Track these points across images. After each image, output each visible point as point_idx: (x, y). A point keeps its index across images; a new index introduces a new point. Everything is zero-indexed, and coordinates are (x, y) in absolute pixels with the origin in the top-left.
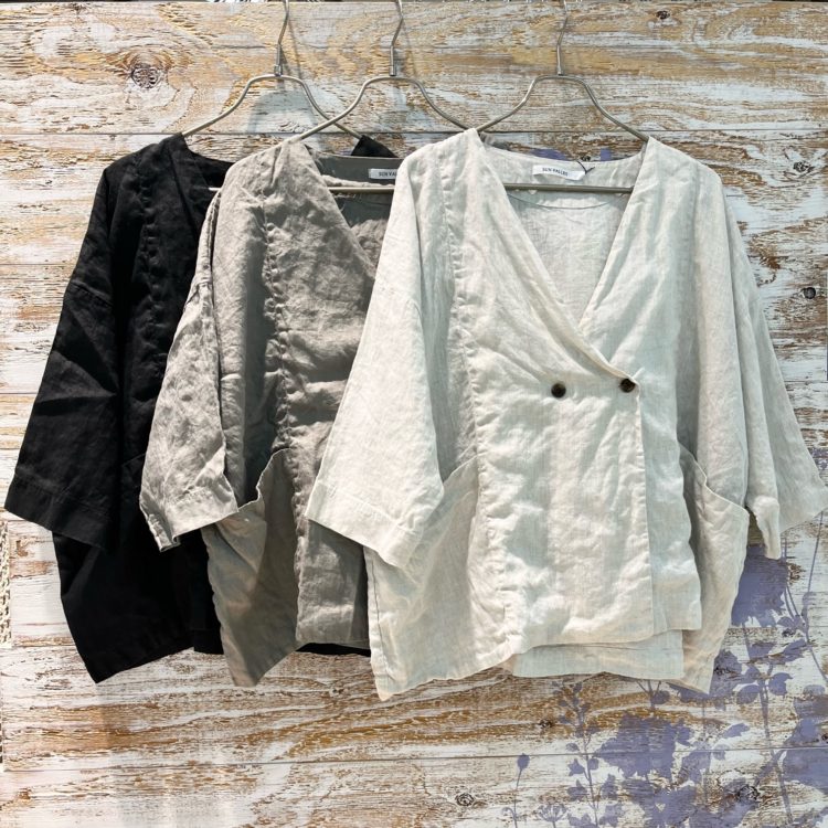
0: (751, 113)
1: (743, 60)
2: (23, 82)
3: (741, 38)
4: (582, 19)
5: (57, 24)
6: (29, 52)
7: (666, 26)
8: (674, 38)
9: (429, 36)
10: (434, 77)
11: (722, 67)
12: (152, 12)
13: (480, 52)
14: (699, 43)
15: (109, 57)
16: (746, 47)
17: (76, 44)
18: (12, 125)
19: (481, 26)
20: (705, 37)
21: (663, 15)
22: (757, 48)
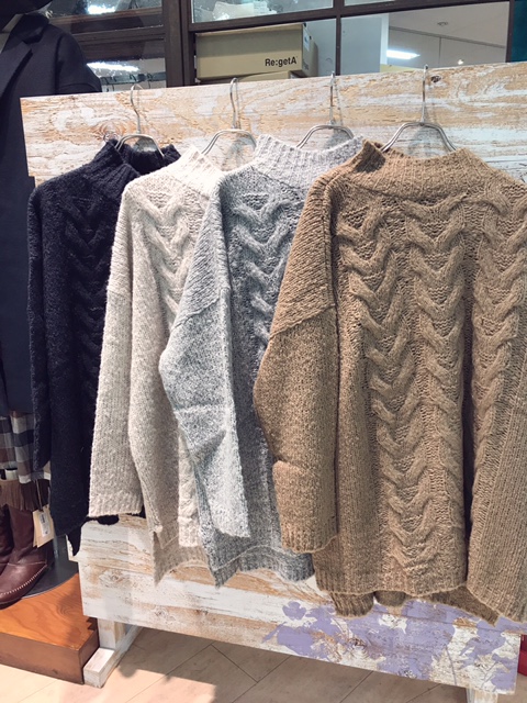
0: (498, 149)
1: (495, 110)
2: (49, 145)
3: (493, 93)
4: (376, 86)
5: (64, 109)
6: (51, 127)
7: (436, 88)
8: (443, 96)
9: (275, 104)
10: (278, 132)
11: (478, 115)
12: (114, 99)
13: (307, 113)
14: (462, 99)
15: (93, 128)
16: (498, 100)
17: (75, 121)
18: (46, 170)
19: (309, 95)
20: (466, 94)
21: (435, 79)
22: (506, 100)
